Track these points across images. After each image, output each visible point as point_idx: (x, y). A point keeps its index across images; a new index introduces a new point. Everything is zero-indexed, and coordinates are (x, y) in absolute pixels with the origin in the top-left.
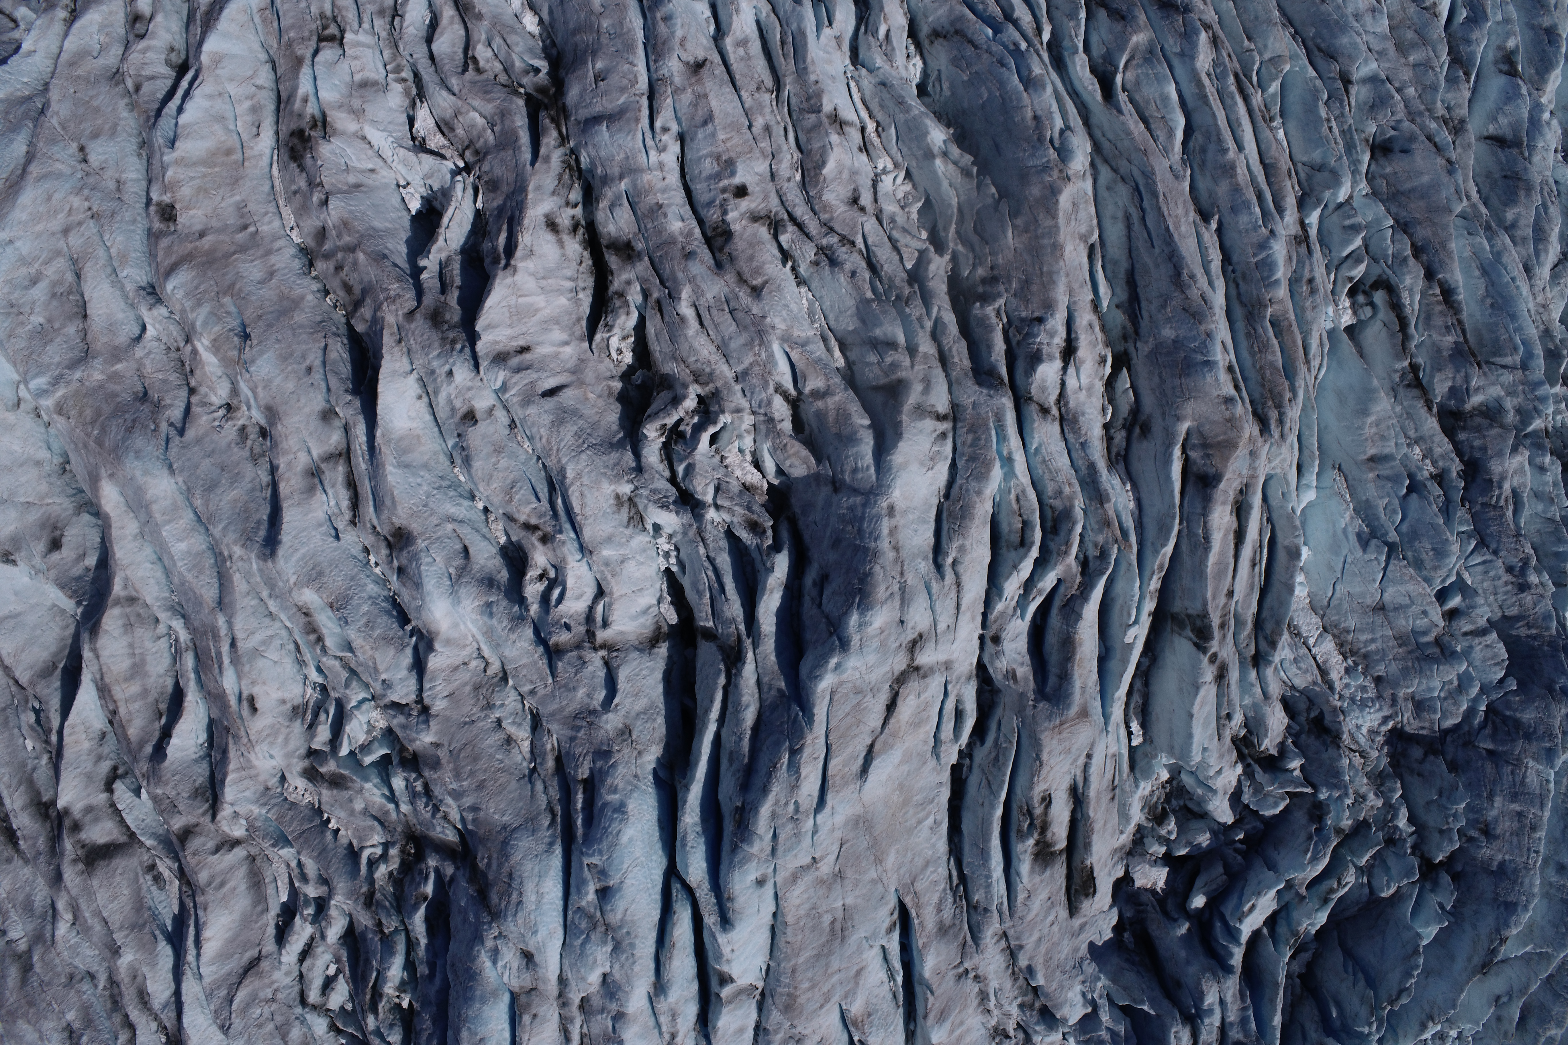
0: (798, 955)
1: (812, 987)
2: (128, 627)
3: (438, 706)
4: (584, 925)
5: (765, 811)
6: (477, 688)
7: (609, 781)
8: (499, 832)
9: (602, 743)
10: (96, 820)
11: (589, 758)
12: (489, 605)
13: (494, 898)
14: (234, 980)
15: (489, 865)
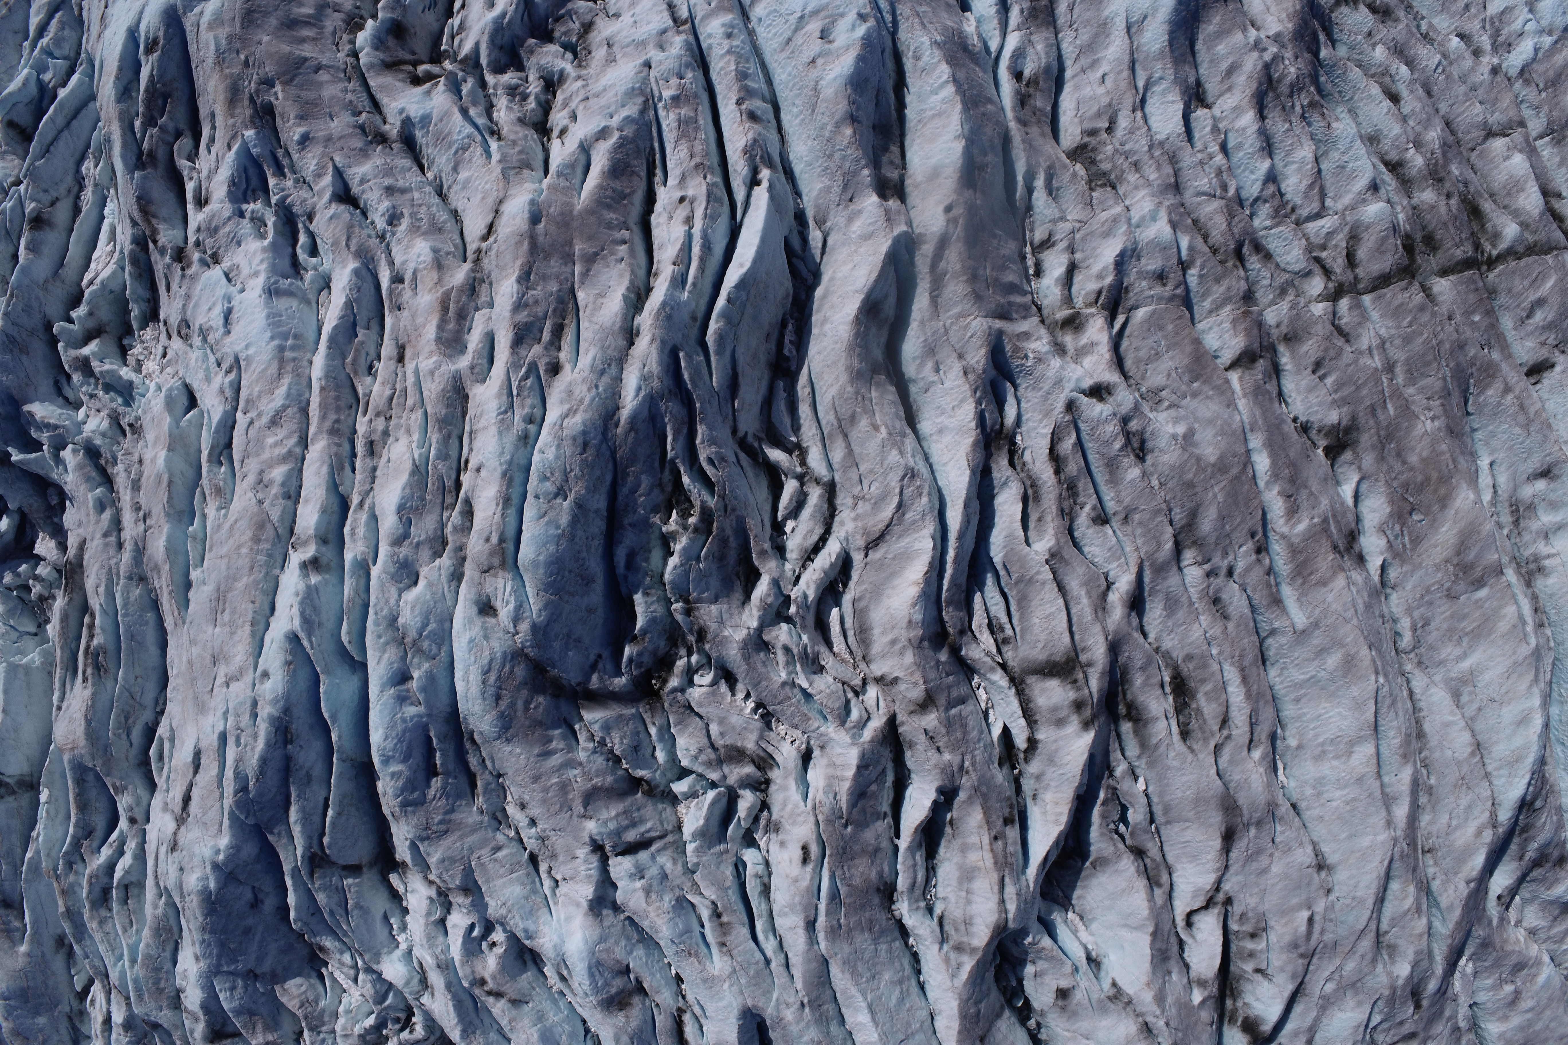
0: (247, 586)
1: (239, 547)
2: (968, 922)
3: (583, 852)
4: (426, 645)
5: (260, 745)
6: (554, 856)
7: (400, 783)
8: (513, 737)
9: (414, 812)
10: (1055, 709)
11: (430, 797)
12: (529, 938)
13: (520, 671)
14: (896, 529)
15: (527, 703)
